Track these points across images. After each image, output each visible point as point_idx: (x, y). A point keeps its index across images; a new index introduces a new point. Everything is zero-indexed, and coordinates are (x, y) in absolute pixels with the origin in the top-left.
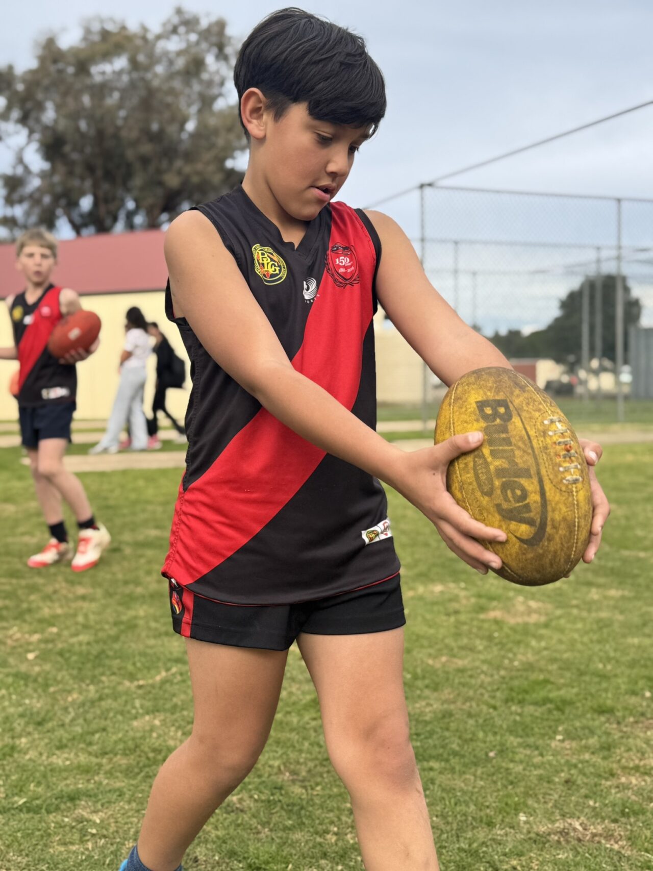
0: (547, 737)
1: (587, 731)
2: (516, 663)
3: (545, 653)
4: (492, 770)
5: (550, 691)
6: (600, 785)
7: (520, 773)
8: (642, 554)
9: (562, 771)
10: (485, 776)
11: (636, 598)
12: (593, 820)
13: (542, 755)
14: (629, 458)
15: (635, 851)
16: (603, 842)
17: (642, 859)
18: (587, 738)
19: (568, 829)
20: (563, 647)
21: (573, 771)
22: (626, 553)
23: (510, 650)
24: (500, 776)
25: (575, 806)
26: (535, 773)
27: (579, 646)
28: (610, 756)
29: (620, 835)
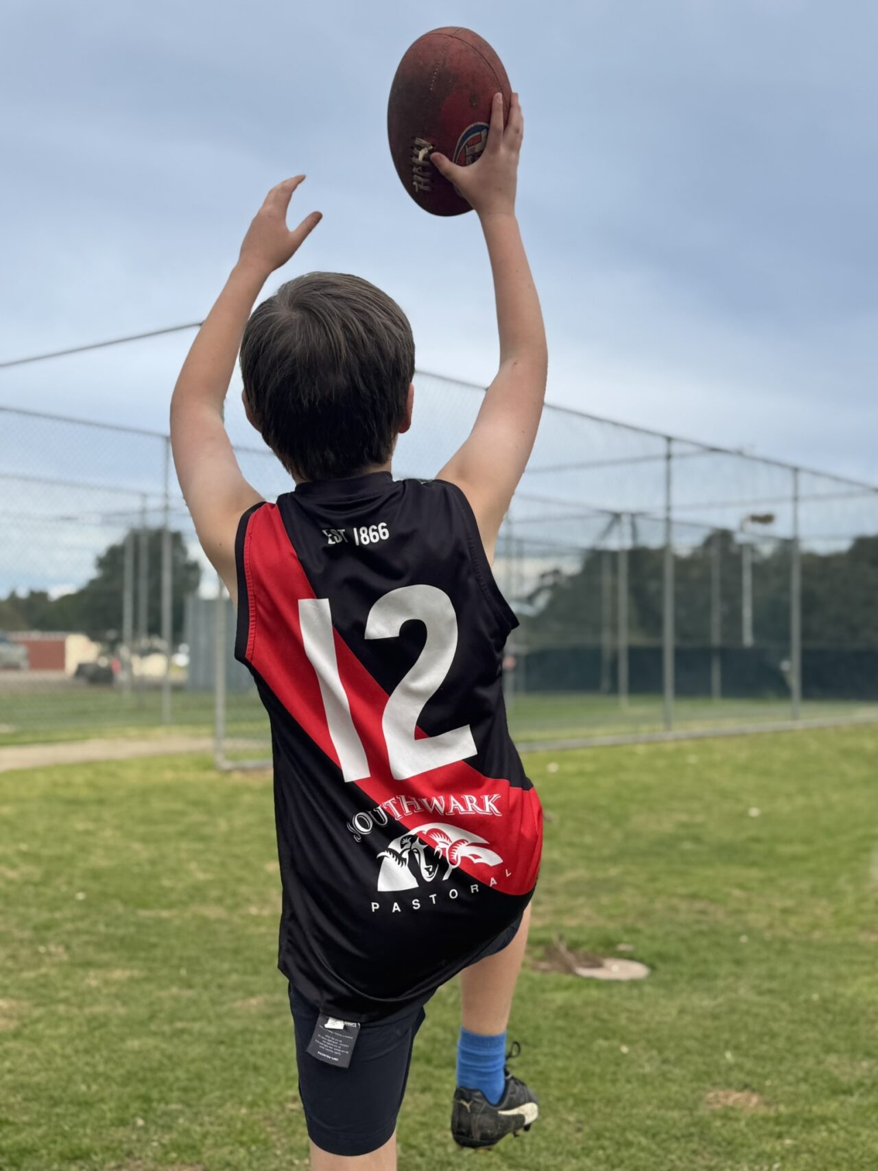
3: (8, 1078)
5: (5, 1136)
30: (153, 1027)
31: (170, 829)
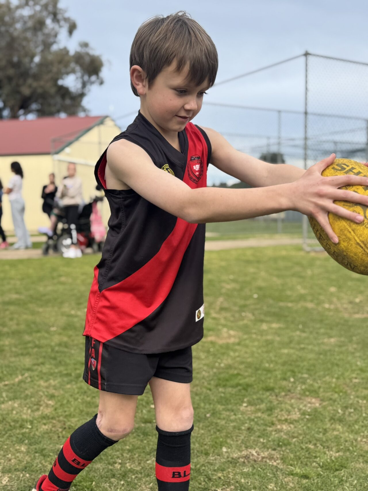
0: (238, 405)
1: (259, 401)
2: (222, 365)
3: (238, 359)
4: (208, 424)
5: (240, 380)
6: (266, 430)
7: (223, 425)
8: (290, 305)
9: (246, 423)
10: (204, 428)
11: (287, 328)
12: (263, 449)
13: (235, 415)
14: (284, 253)
15: (285, 466)
16: (268, 461)
17: (288, 470)
18: (260, 405)
19: (249, 455)
20: (247, 355)
21: (252, 423)
22: (282, 304)
23: (219, 358)
24: (212, 427)
25: (253, 442)
26: (232, 424)
27: (256, 355)
28: (272, 414)
29: (277, 457)
30: (292, 345)
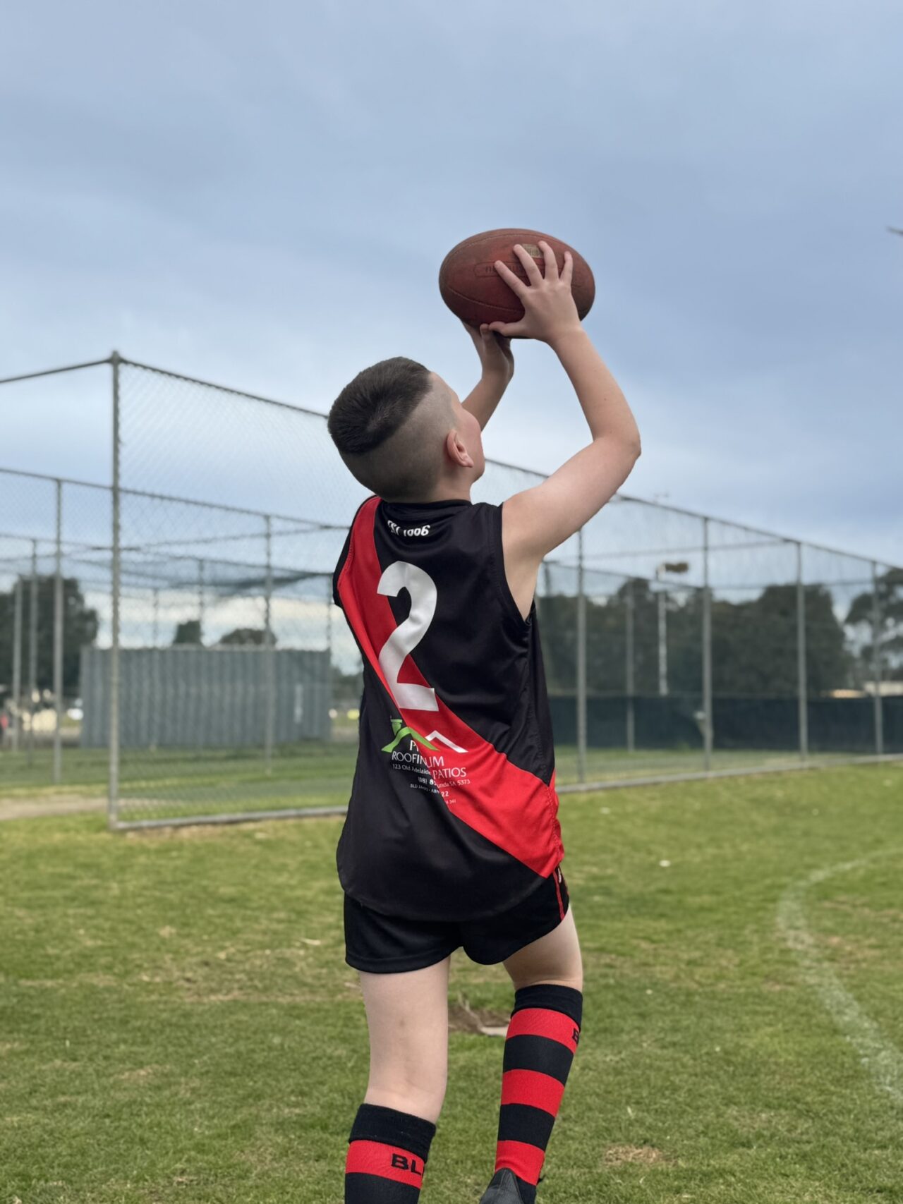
30: (34, 1102)
31: (58, 894)
